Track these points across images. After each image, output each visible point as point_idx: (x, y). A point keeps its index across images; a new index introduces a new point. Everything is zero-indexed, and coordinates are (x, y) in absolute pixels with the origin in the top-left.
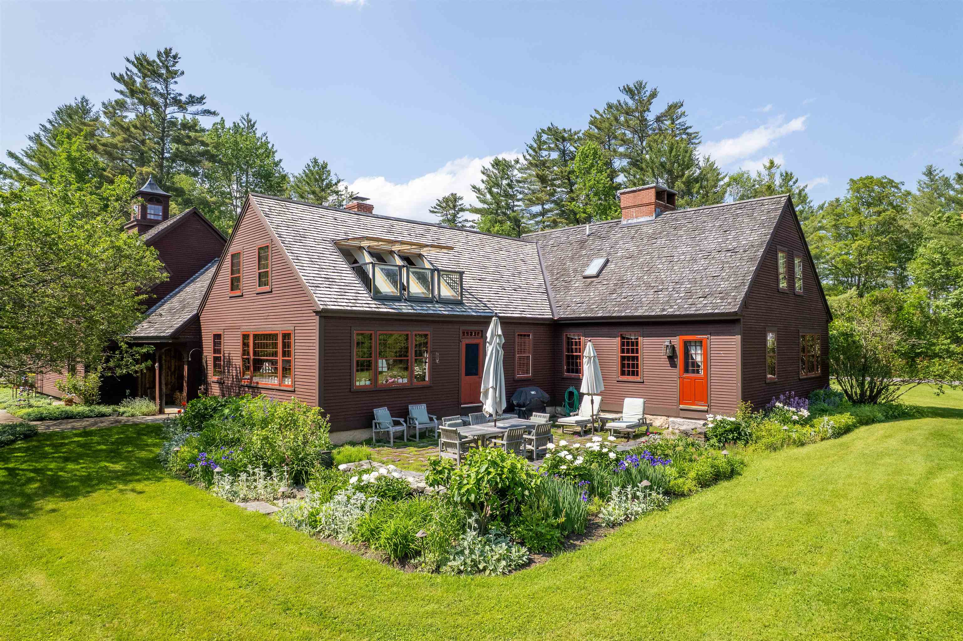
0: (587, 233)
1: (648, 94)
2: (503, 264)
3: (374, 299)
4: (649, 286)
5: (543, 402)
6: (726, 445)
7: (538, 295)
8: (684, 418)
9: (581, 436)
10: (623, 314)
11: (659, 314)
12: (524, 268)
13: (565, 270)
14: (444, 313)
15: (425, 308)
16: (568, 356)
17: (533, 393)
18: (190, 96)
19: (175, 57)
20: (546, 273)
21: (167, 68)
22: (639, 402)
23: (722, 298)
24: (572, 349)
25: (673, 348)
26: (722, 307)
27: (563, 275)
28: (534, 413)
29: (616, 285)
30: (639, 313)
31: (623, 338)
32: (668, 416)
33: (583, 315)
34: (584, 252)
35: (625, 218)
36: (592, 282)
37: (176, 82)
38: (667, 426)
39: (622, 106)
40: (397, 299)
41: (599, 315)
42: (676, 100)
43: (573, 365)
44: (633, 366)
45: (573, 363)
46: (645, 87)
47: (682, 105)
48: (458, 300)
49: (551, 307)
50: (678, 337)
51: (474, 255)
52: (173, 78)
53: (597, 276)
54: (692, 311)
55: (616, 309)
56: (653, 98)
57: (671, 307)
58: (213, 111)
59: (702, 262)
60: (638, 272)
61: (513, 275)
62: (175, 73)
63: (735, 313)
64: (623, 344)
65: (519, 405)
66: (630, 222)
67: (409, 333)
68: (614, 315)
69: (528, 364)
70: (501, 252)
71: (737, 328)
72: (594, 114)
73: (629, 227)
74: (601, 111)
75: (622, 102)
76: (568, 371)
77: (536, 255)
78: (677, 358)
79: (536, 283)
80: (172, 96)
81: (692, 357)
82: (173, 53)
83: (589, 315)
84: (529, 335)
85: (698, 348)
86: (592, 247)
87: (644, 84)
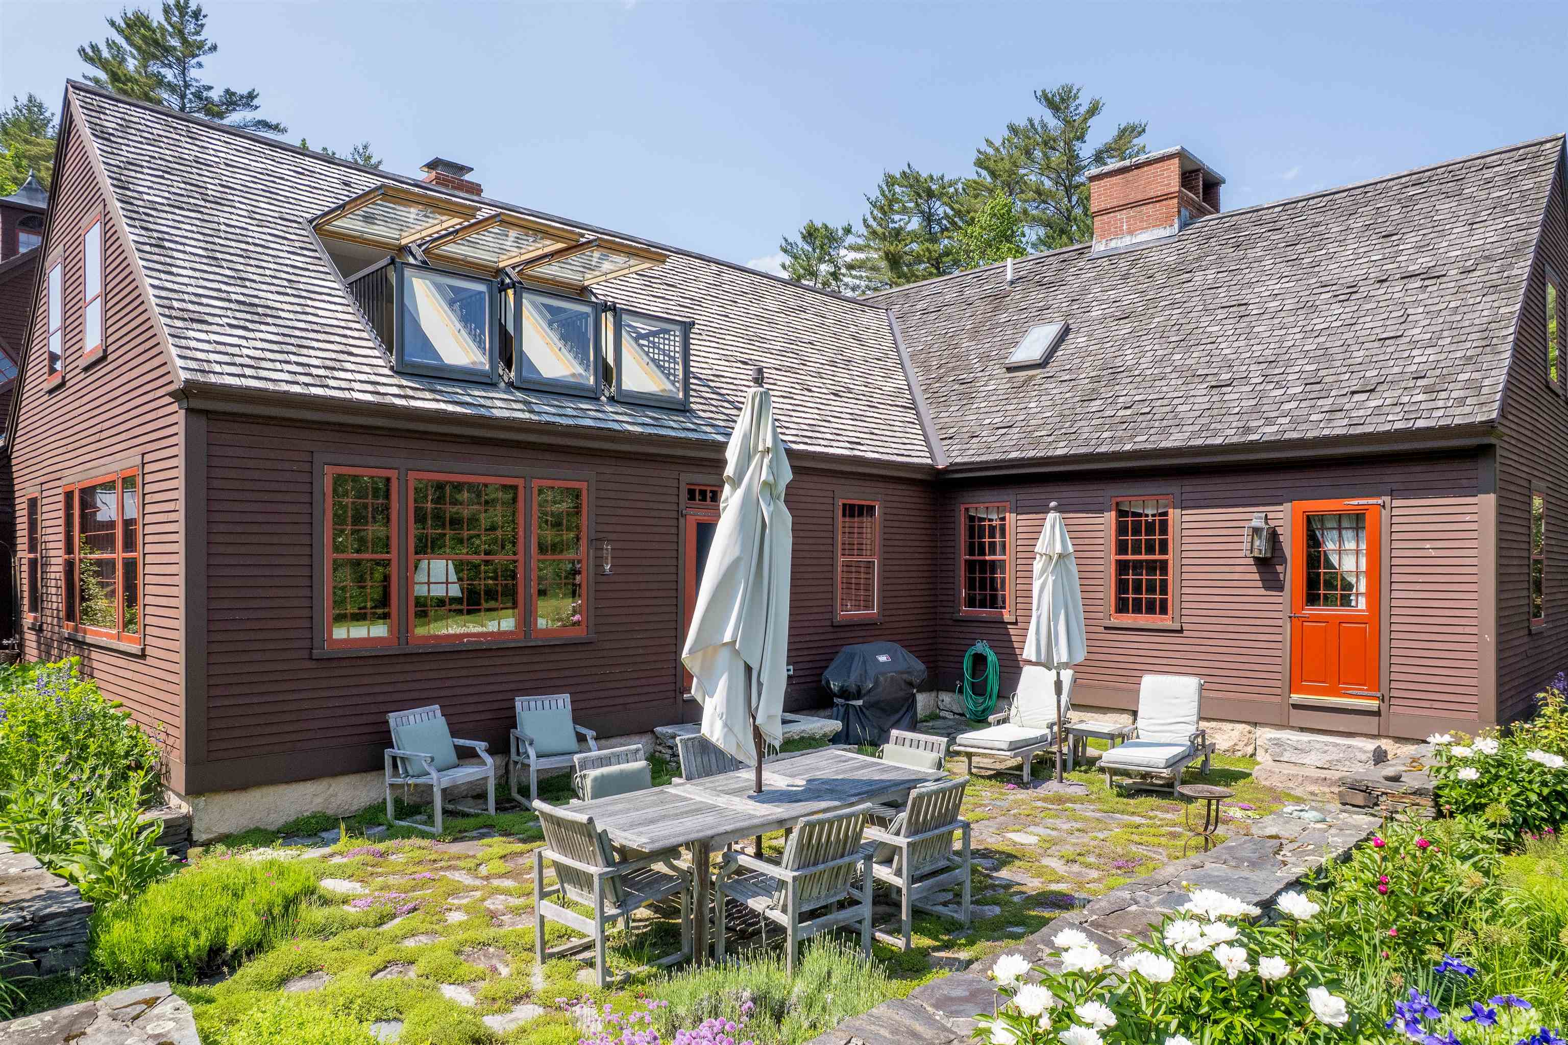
0: (1009, 277)
1: (1083, 110)
2: (806, 338)
3: (398, 372)
4: (1191, 376)
5: (911, 684)
6: (1528, 838)
7: (895, 411)
8: (1302, 730)
9: (1023, 785)
10: (1128, 447)
11: (1235, 440)
12: (858, 353)
13: (958, 357)
14: (630, 428)
15: (569, 412)
16: (970, 565)
17: (883, 658)
18: (227, 91)
19: (197, 14)
20: (912, 370)
21: (181, 33)
22: (1188, 686)
23: (1428, 390)
24: (982, 546)
25: (1274, 536)
26: (1440, 413)
27: (953, 369)
28: (894, 733)
29: (1096, 379)
30: (1175, 440)
31: (1122, 513)
32: (1255, 724)
33: (1013, 455)
34: (1003, 318)
35: (1102, 236)
36: (1031, 378)
37: (200, 65)
38: (1250, 750)
39: (1036, 130)
40: (486, 382)
41: (1059, 452)
42: (1134, 120)
43: (983, 587)
44: (1151, 589)
45: (983, 581)
46: (1076, 97)
47: (1144, 130)
48: (678, 402)
49: (926, 440)
50: (1287, 506)
51: (733, 311)
52: (194, 56)
53: (1043, 364)
54: (1338, 428)
55: (1105, 435)
56: (1093, 115)
57: (1269, 422)
58: (274, 122)
59: (1336, 309)
60: (1153, 348)
61: (833, 363)
62: (200, 45)
63: (1489, 426)
64: (1122, 529)
65: (845, 694)
66: (1113, 244)
67: (520, 482)
68: (1103, 449)
69: (868, 588)
70: (803, 315)
71: (1484, 470)
72: (984, 147)
73: (1112, 257)
74: (998, 143)
75: (1036, 123)
76: (971, 603)
77: (886, 331)
78: (1284, 561)
79: (889, 387)
80: (193, 90)
81: (1327, 560)
82: (193, 6)
83: (1031, 454)
84: (872, 508)
85: (1348, 535)
86: (1023, 305)
87: (1074, 91)
